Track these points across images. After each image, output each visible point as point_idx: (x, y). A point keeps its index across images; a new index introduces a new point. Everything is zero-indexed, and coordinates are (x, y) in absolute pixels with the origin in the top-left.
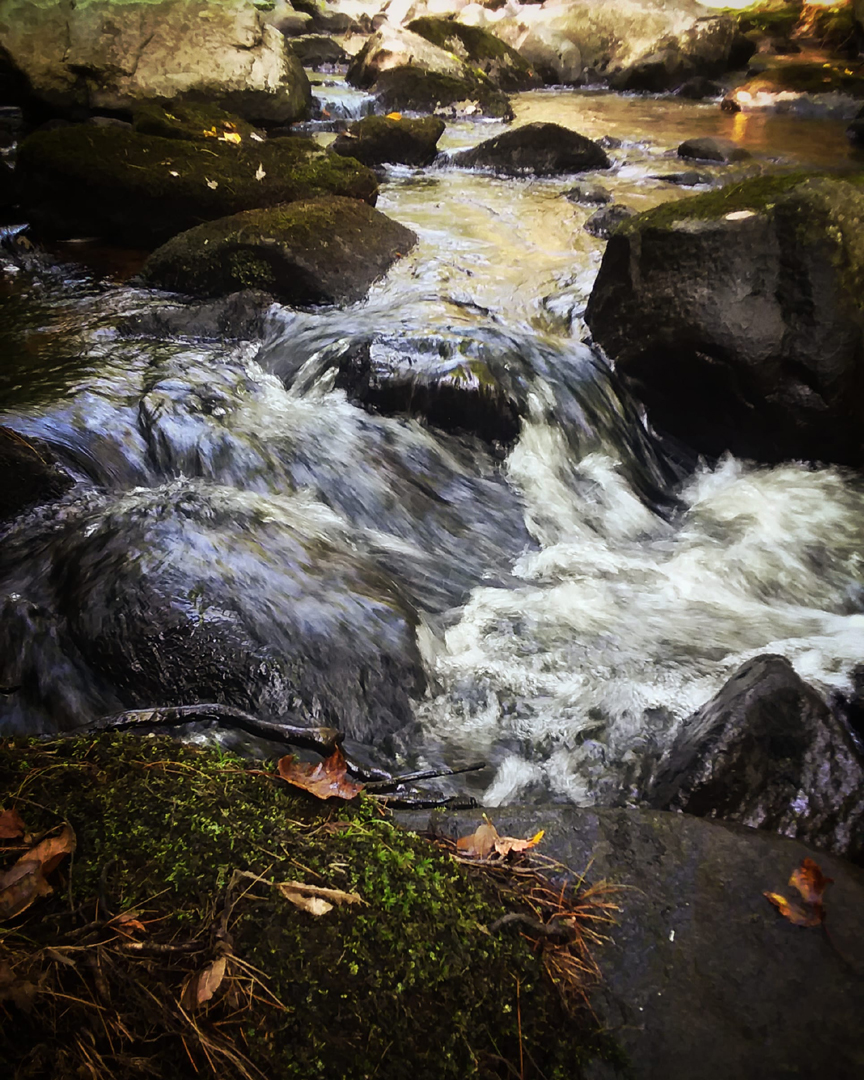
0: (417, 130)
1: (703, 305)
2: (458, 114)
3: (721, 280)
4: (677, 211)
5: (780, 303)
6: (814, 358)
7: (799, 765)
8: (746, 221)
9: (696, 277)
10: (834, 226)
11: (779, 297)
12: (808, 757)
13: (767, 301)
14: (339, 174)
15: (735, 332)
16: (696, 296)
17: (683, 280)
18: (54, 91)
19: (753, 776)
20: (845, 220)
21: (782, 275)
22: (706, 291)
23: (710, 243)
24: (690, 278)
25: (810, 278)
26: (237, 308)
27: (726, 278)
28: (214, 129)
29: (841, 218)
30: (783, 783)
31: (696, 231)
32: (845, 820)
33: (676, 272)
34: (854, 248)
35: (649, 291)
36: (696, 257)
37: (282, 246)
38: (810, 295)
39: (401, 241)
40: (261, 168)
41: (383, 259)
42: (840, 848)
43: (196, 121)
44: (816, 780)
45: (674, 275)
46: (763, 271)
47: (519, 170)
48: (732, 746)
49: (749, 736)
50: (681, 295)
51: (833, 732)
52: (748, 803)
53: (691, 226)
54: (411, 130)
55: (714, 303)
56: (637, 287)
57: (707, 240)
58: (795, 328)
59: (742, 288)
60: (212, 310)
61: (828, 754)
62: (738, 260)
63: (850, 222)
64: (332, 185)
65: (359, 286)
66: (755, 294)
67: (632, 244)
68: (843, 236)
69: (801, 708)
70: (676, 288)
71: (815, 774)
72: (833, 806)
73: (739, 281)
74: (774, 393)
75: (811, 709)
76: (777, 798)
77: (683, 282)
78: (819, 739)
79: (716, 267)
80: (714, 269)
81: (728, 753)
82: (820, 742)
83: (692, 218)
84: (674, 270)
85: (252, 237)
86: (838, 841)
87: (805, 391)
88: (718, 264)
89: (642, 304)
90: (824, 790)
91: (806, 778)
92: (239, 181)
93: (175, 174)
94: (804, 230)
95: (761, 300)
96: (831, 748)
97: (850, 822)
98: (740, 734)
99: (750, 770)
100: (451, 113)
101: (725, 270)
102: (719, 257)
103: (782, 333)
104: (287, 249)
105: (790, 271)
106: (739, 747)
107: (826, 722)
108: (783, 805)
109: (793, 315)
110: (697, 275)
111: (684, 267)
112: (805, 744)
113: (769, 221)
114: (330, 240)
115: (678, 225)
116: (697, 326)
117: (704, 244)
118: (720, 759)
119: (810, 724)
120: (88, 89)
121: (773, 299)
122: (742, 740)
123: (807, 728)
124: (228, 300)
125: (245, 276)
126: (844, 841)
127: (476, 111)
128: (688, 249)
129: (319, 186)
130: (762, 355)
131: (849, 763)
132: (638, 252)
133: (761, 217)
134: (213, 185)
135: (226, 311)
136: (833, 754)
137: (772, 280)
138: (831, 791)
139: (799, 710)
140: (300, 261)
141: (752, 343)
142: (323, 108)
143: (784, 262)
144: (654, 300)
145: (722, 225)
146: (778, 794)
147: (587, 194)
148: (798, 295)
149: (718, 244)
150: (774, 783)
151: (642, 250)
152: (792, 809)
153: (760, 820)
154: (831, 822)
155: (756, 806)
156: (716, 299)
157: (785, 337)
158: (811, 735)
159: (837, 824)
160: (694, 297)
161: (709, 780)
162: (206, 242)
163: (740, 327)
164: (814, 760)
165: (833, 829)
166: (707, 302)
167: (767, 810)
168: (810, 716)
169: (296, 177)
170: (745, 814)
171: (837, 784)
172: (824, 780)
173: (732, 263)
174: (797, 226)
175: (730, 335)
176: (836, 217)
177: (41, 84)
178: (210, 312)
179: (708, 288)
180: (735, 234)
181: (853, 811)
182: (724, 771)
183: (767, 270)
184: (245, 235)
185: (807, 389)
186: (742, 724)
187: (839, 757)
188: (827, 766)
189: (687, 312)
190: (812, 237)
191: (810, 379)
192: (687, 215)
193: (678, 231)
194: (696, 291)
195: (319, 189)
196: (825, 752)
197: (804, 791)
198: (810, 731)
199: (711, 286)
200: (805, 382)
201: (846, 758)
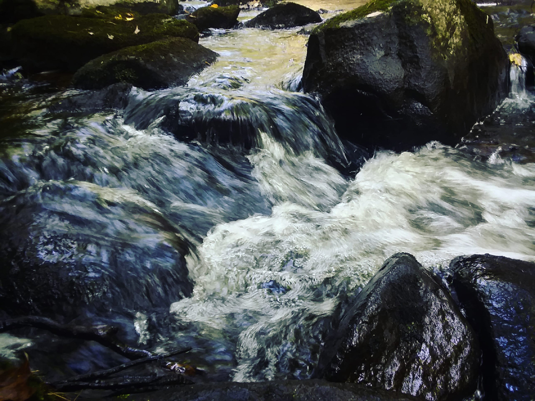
0: (226, 12)
1: (358, 64)
2: (251, 7)
3: (367, 49)
4: (341, 18)
5: (400, 59)
6: (422, 87)
7: (421, 327)
8: (378, 16)
9: (354, 50)
10: (426, 14)
11: (400, 56)
12: (427, 320)
13: (393, 58)
14: (178, 28)
15: (377, 77)
16: (354, 60)
17: (347, 53)
18: (49, 9)
19: (389, 337)
20: (432, 11)
21: (400, 44)
22: (359, 57)
23: (359, 31)
24: (350, 51)
25: (415, 43)
26: (113, 92)
27: (369, 48)
28: (120, 16)
29: (429, 9)
30: (411, 340)
31: (351, 25)
32: (456, 363)
33: (343, 49)
34: (438, 26)
35: (330, 62)
36: (353, 39)
37: (139, 59)
38: (416, 53)
39: (210, 57)
40: (137, 28)
41: (197, 64)
42: (454, 383)
43: (112, 13)
44: (433, 336)
45: (343, 51)
46: (389, 43)
47: (277, 26)
48: (372, 318)
49: (383, 310)
50: (347, 60)
51: (442, 301)
52: (387, 357)
53: (349, 24)
54: (223, 12)
55: (364, 62)
56: (324, 61)
57: (358, 29)
58: (410, 71)
59: (379, 53)
60: (100, 94)
61: (440, 317)
62: (375, 38)
63: (434, 11)
64: (174, 33)
65: (182, 77)
66: (386, 55)
67: (319, 38)
68: (432, 19)
69: (420, 287)
70: (344, 57)
71: (433, 332)
72: (447, 353)
73: (377, 49)
74: (402, 108)
75: (426, 287)
76: (407, 351)
77: (347, 54)
78: (433, 307)
79: (364, 43)
80: (363, 45)
81: (369, 323)
82: (434, 309)
83: (350, 20)
84: (342, 48)
85: (123, 56)
86: (453, 378)
87: (419, 105)
88: (365, 41)
89: (328, 69)
90: (440, 342)
91: (427, 336)
92: (125, 35)
93: (91, 33)
94: (409, 18)
95: (390, 58)
96: (442, 313)
97: (459, 364)
98: (377, 309)
99: (386, 333)
100: (247, 7)
101: (369, 44)
102: (365, 38)
103: (403, 75)
104: (141, 61)
105: (404, 41)
106: (377, 318)
107: (437, 295)
108: (412, 356)
109: (408, 65)
110: (354, 49)
111: (347, 46)
112: (424, 310)
113: (390, 15)
114: (165, 55)
115: (342, 24)
116: (356, 76)
117: (357, 32)
118: (364, 327)
119: (427, 297)
120: (65, 7)
121: (396, 57)
122: (379, 313)
123: (425, 300)
124: (108, 89)
125: (122, 77)
126: (457, 377)
127: (259, 5)
128: (348, 36)
129: (168, 34)
130: (393, 87)
131: (455, 323)
132: (324, 42)
133: (385, 14)
134: (111, 37)
135: (107, 94)
136: (443, 318)
137: (395, 47)
138: (444, 342)
139: (419, 288)
140: (149, 66)
141: (387, 81)
142: (185, 9)
143: (400, 36)
144: (333, 66)
145: (365, 21)
146: (408, 348)
147: (308, 31)
148: (410, 54)
149: (364, 31)
150: (405, 340)
151: (326, 41)
152: (418, 358)
153: (397, 369)
154: (447, 365)
155: (393, 358)
156: (365, 60)
157: (405, 77)
158: (428, 305)
159: (451, 365)
160: (353, 61)
161: (357, 344)
162: (102, 62)
163: (379, 73)
164: (431, 322)
165: (448, 370)
166: (360, 62)
167: (401, 360)
168: (426, 292)
169: (156, 31)
170: (385, 366)
171: (448, 337)
172: (439, 335)
173: (372, 40)
174: (406, 16)
175: (374, 79)
176: (426, 9)
177: (42, 6)
178: (98, 96)
179: (360, 55)
180: (372, 24)
181: (461, 355)
182: (368, 336)
183: (392, 42)
184: (120, 56)
185: (420, 105)
186: (378, 301)
187: (448, 318)
188: (440, 325)
189: (350, 68)
190: (414, 21)
191: (422, 98)
192: (347, 20)
193: (342, 27)
194: (354, 58)
195: (168, 36)
196: (438, 315)
197: (426, 344)
198: (427, 302)
199: (362, 54)
200: (419, 101)
201: (453, 319)
